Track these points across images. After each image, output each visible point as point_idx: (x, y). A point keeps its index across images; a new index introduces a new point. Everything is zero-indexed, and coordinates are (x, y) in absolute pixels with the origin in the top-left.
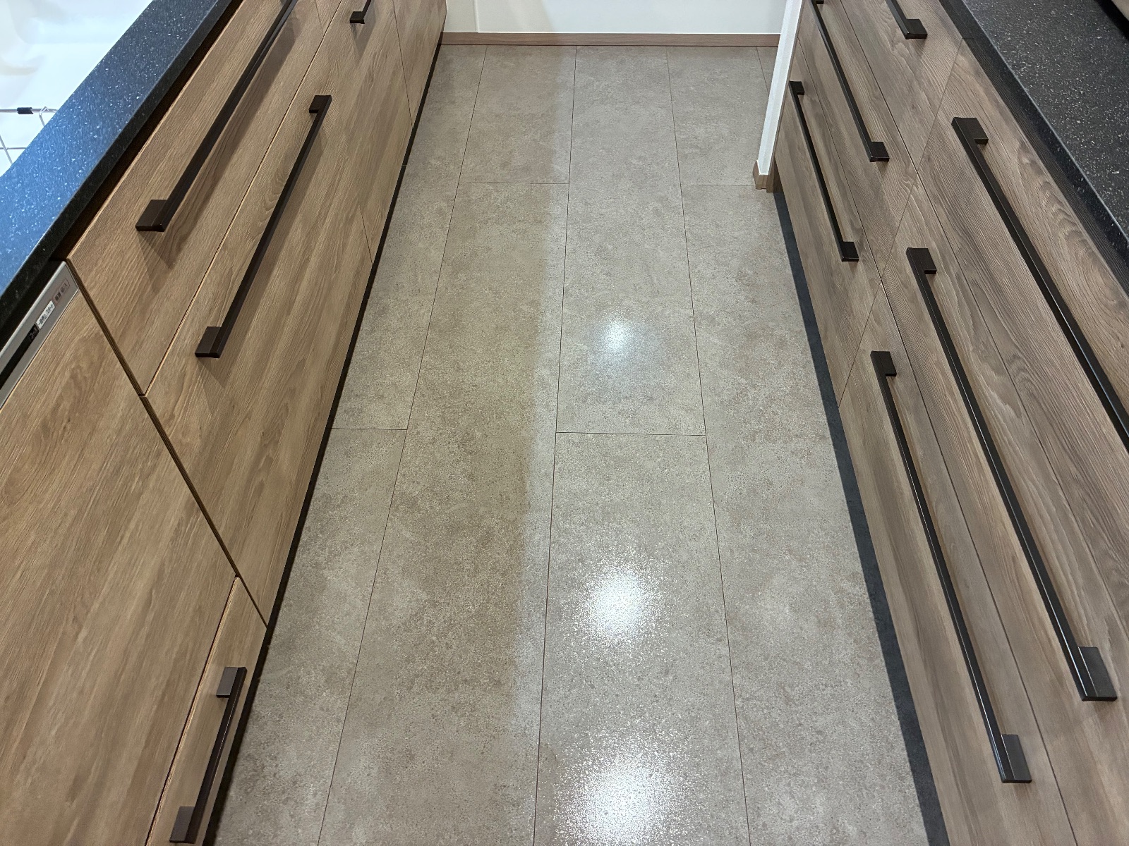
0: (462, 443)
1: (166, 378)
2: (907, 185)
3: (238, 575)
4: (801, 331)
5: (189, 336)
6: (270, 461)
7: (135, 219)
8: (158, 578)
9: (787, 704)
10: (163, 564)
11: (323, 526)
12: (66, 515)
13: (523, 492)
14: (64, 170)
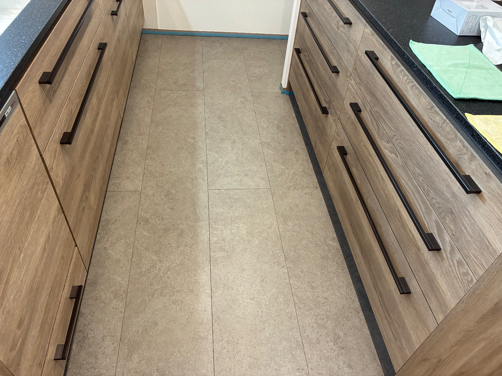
0: (166, 196)
1: (50, 151)
2: (347, 81)
3: (76, 246)
4: (304, 148)
5: (58, 135)
6: (87, 197)
7: (38, 78)
8: (48, 238)
9: (312, 289)
10: (49, 233)
11: (106, 232)
12: (15, 201)
13: (196, 214)
14: (11, 53)
